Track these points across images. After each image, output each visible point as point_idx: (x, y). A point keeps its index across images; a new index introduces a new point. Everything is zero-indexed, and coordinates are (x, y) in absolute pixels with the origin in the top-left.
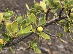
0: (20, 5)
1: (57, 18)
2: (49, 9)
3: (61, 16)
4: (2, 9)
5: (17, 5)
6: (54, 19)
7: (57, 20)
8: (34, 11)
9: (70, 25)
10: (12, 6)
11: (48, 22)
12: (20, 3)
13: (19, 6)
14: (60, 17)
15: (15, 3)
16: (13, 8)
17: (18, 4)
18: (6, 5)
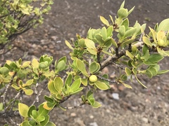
0: (57, 28)
1: (114, 56)
2: (100, 50)
3: (119, 53)
4: (31, 40)
5: (52, 29)
6: (110, 58)
7: (114, 60)
8: (79, 49)
9: (134, 64)
10: (45, 32)
11: (102, 64)
12: (56, 24)
13: (54, 29)
14: (117, 55)
15: (48, 26)
16: (46, 35)
17: (53, 27)
18: (34, 32)
